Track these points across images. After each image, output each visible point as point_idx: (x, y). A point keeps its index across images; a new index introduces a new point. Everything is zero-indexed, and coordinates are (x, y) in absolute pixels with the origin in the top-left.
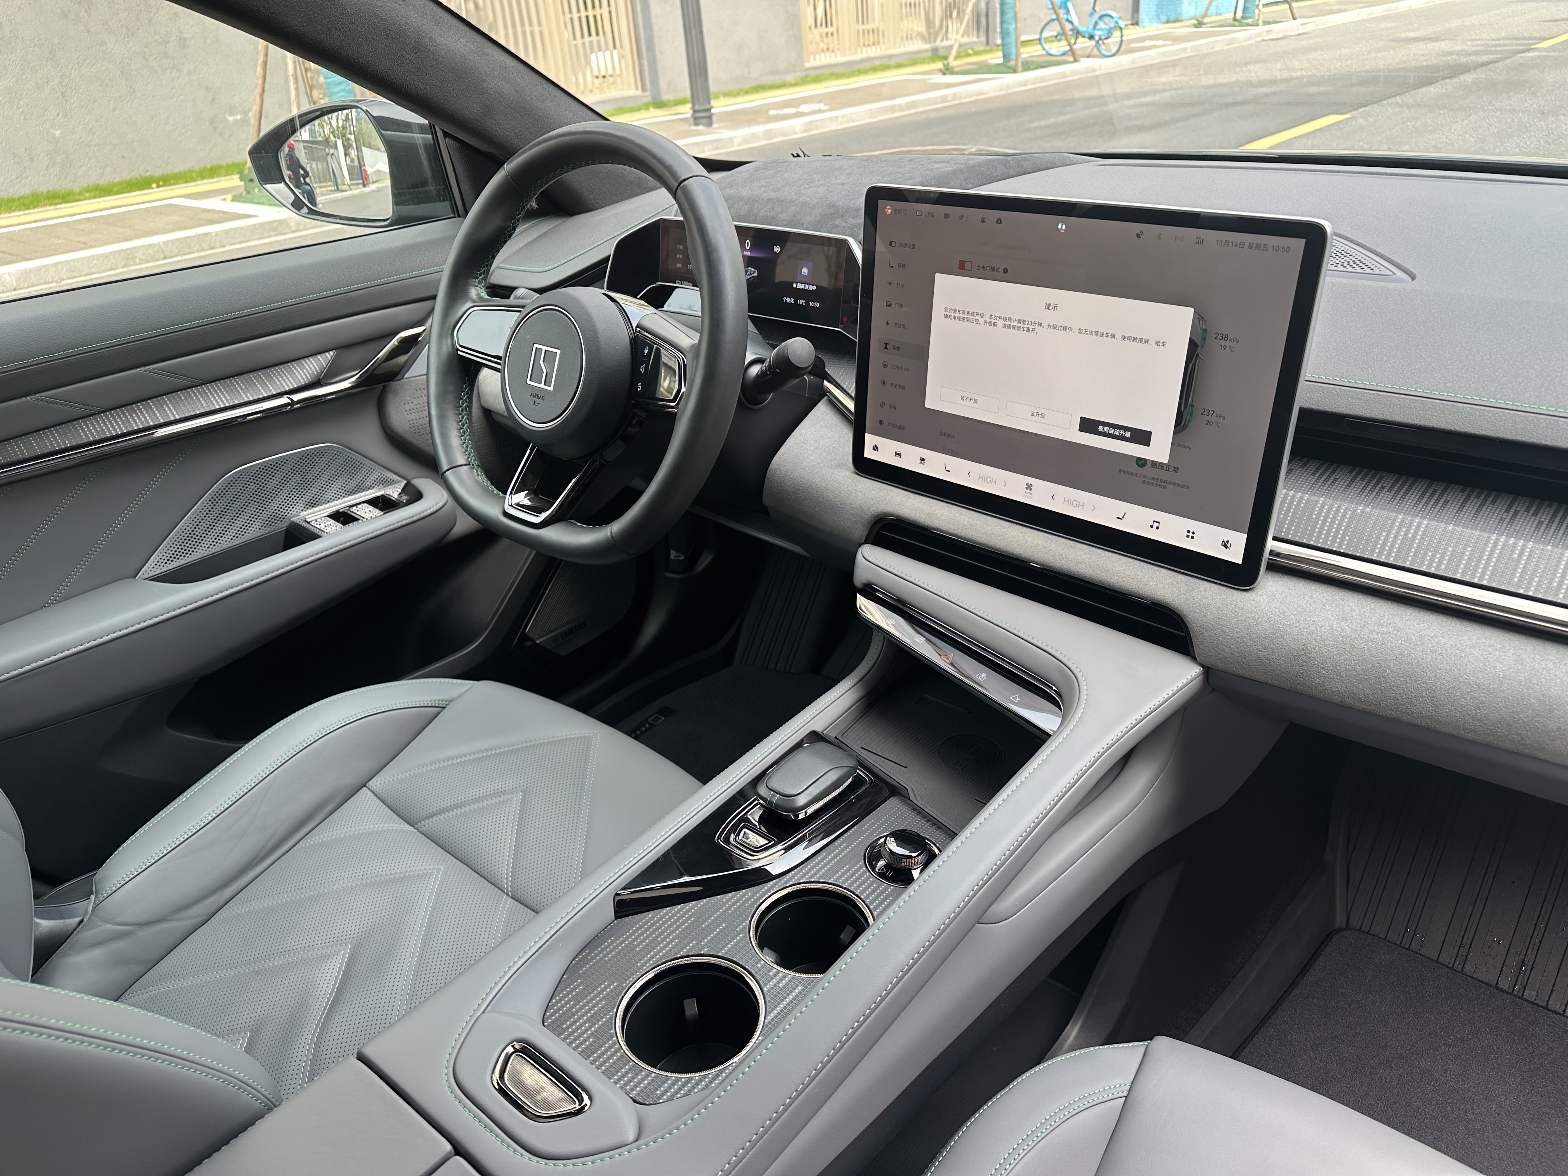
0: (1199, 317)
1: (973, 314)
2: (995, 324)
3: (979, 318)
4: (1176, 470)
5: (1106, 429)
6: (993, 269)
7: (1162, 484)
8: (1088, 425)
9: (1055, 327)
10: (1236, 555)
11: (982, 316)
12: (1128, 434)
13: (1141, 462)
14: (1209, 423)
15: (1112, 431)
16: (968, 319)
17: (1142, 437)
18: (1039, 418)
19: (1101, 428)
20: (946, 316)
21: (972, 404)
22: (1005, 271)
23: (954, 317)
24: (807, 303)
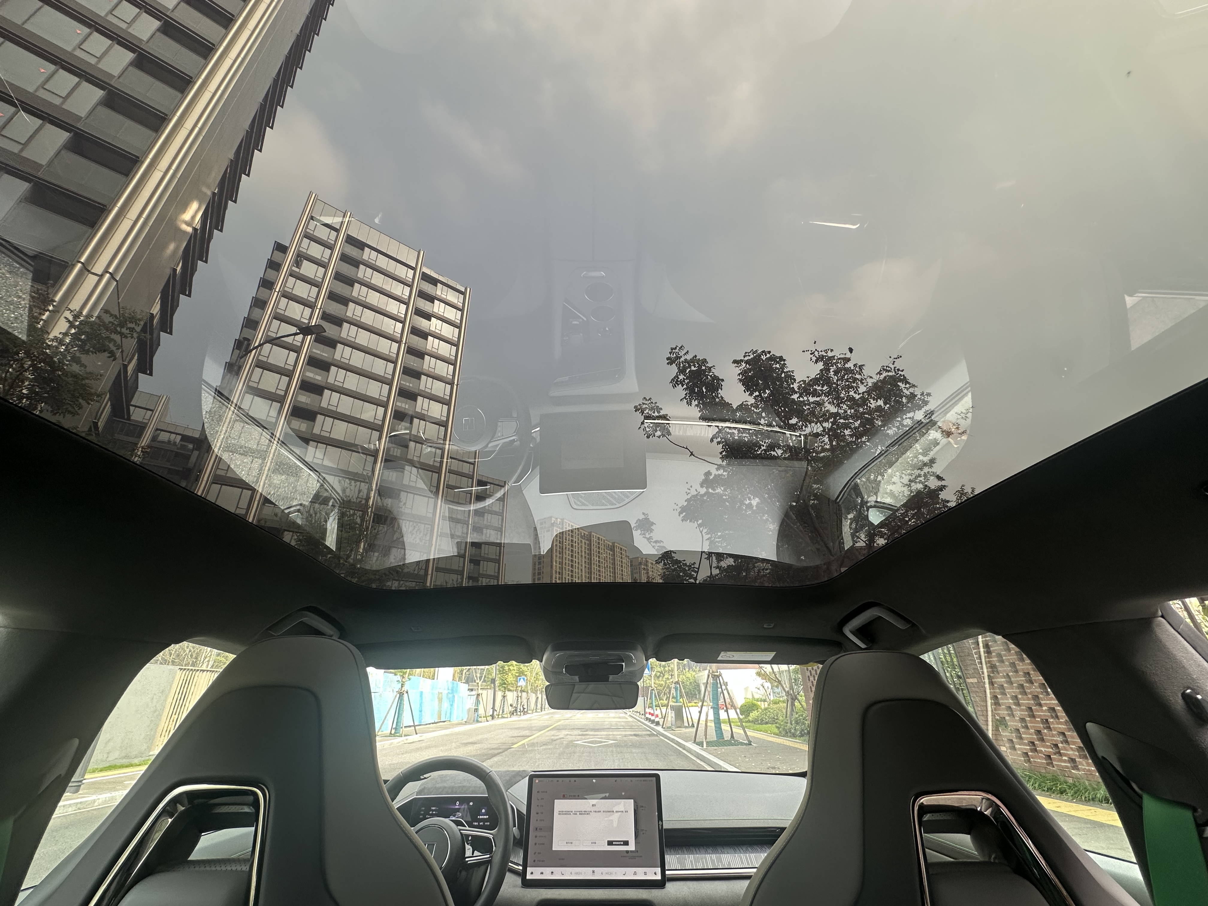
0: (635, 802)
1: (569, 812)
2: (576, 814)
4: (637, 851)
5: (616, 843)
6: (574, 796)
7: (634, 857)
8: (610, 843)
9: (596, 812)
10: (659, 877)
11: (572, 812)
12: (622, 843)
13: (627, 852)
14: (643, 834)
15: (617, 843)
16: (567, 814)
17: (626, 843)
18: (593, 844)
19: (614, 843)
20: (559, 814)
21: (570, 845)
22: (578, 796)
23: (562, 814)
24: (484, 823)
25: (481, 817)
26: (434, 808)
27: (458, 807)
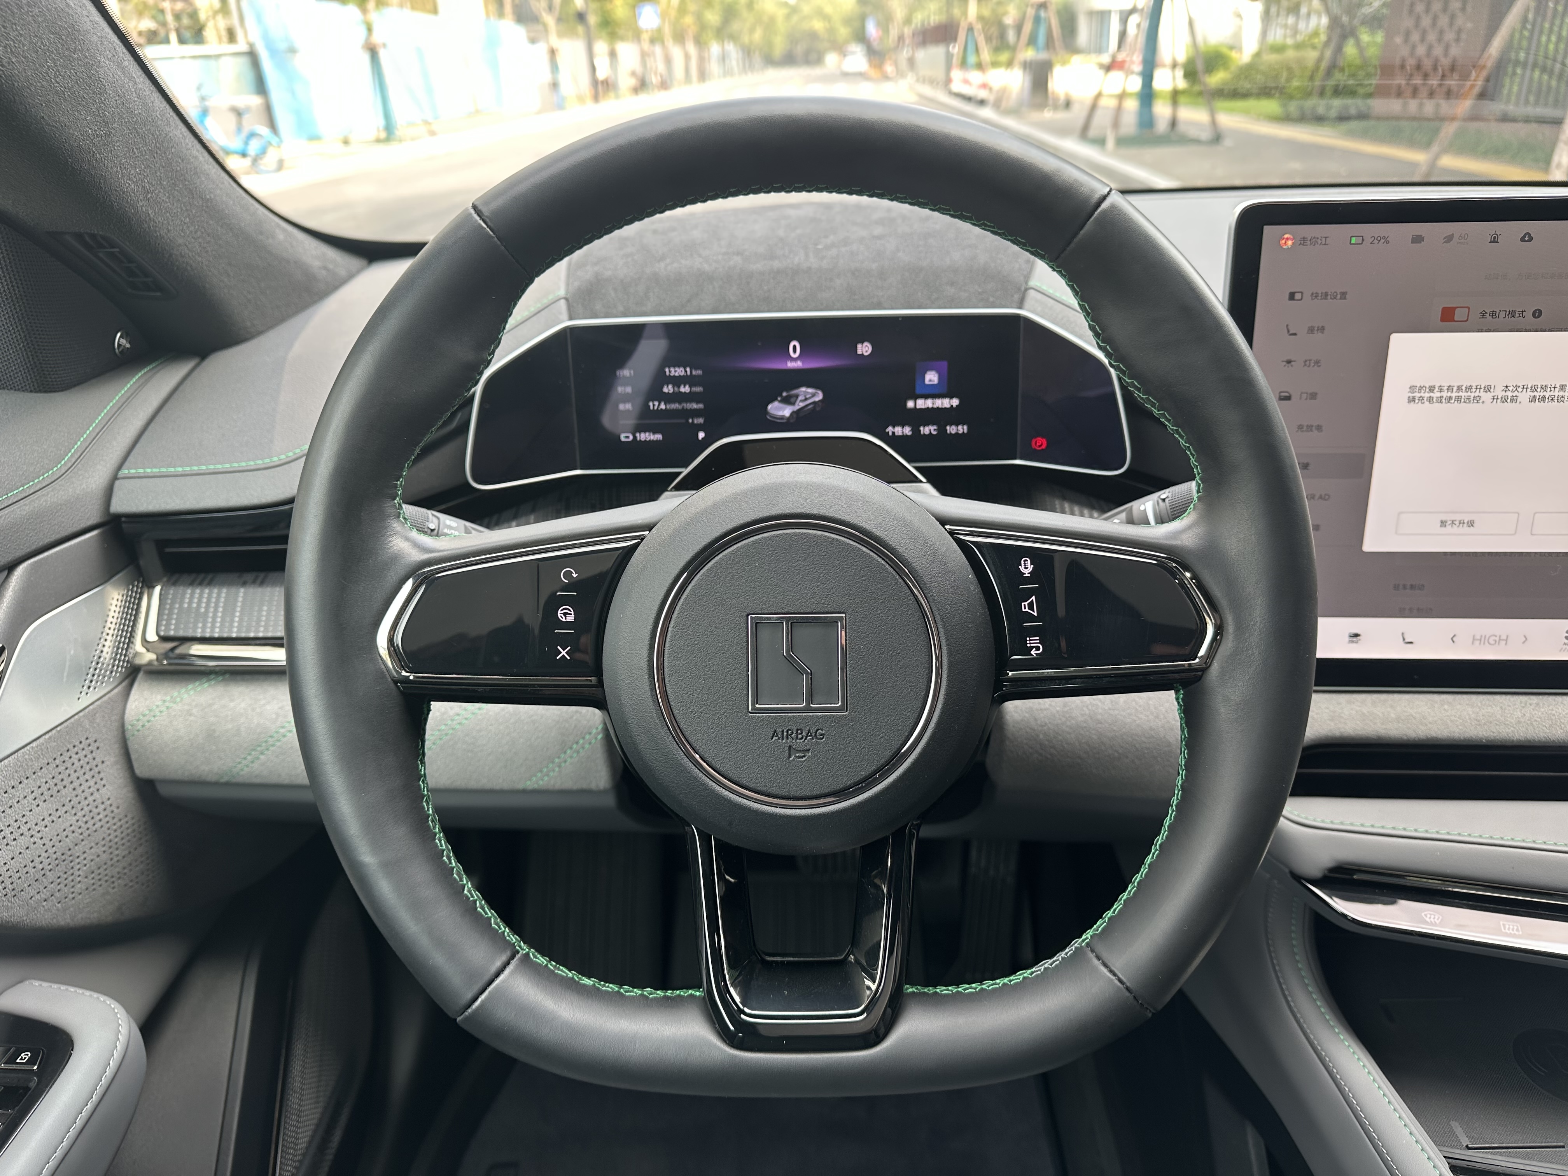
1: (1469, 388)
2: (1514, 399)
3: (1482, 394)
6: (1512, 314)
11: (1488, 389)
16: (1458, 399)
20: (1412, 400)
21: (1466, 529)
22: (1537, 314)
23: (1430, 399)
24: (942, 430)
25: (921, 404)
26: (679, 372)
27: (799, 364)
